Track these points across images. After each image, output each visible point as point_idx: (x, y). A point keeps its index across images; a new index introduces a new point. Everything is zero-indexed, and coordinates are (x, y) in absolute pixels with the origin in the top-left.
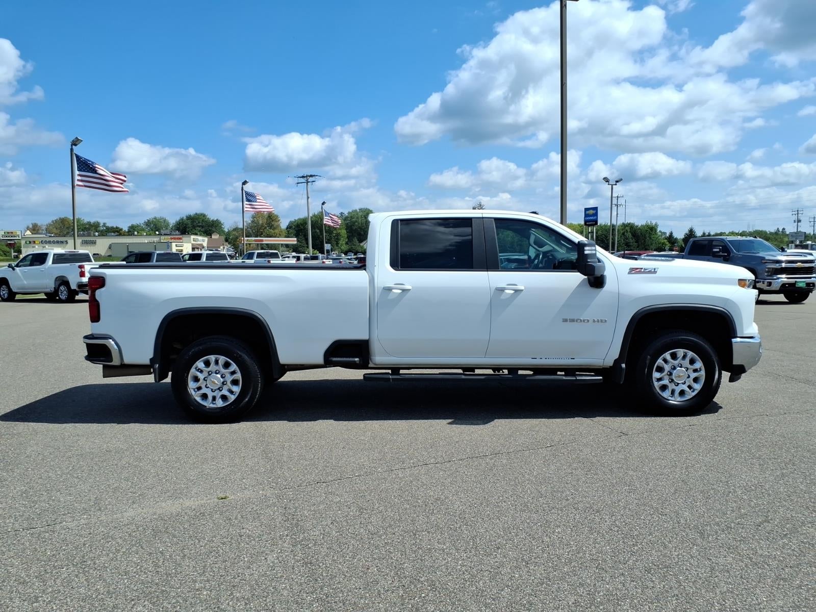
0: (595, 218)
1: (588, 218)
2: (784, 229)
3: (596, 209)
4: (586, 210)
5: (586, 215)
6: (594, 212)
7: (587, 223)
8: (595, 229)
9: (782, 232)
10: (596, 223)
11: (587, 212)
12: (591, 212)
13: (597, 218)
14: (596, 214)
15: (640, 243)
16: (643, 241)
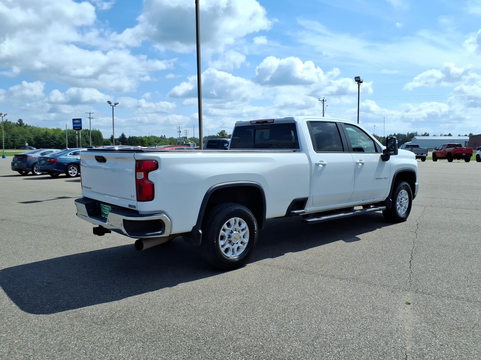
0: (80, 125)
1: (75, 125)
2: (164, 136)
3: (80, 120)
4: (74, 120)
5: (74, 123)
6: (79, 121)
7: (75, 128)
8: (80, 132)
9: (164, 137)
10: (81, 128)
11: (74, 121)
12: (77, 121)
13: (81, 125)
14: (81, 123)
15: (95, 141)
16: (96, 140)
